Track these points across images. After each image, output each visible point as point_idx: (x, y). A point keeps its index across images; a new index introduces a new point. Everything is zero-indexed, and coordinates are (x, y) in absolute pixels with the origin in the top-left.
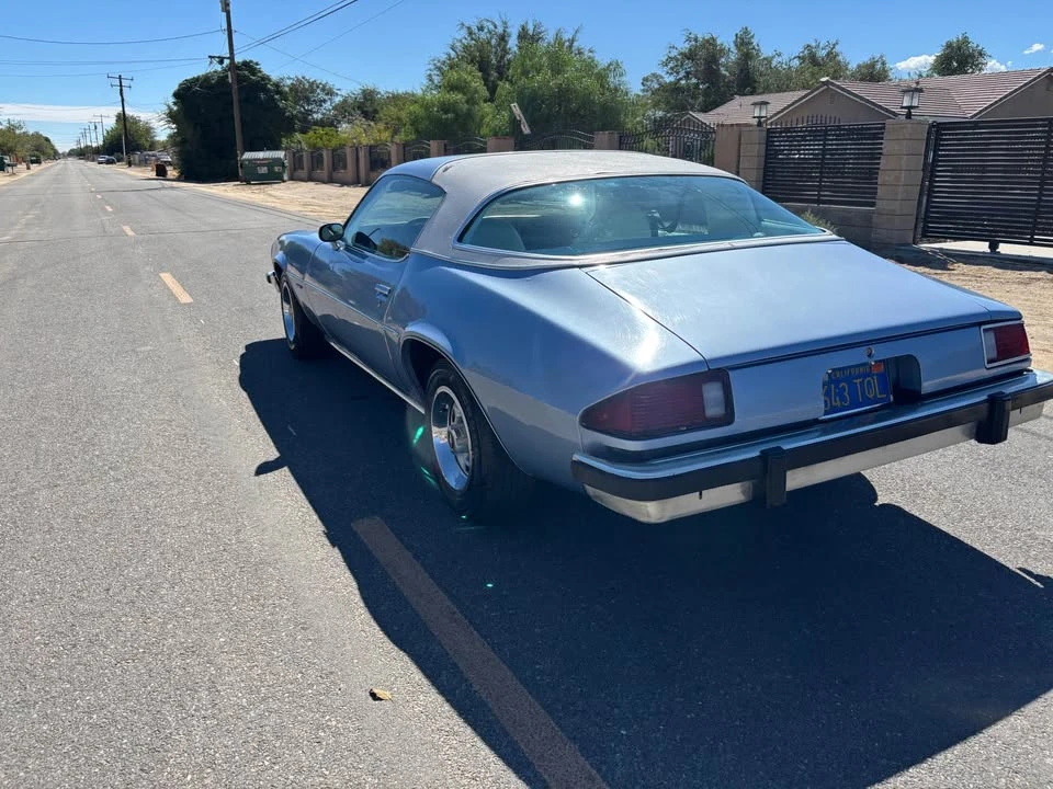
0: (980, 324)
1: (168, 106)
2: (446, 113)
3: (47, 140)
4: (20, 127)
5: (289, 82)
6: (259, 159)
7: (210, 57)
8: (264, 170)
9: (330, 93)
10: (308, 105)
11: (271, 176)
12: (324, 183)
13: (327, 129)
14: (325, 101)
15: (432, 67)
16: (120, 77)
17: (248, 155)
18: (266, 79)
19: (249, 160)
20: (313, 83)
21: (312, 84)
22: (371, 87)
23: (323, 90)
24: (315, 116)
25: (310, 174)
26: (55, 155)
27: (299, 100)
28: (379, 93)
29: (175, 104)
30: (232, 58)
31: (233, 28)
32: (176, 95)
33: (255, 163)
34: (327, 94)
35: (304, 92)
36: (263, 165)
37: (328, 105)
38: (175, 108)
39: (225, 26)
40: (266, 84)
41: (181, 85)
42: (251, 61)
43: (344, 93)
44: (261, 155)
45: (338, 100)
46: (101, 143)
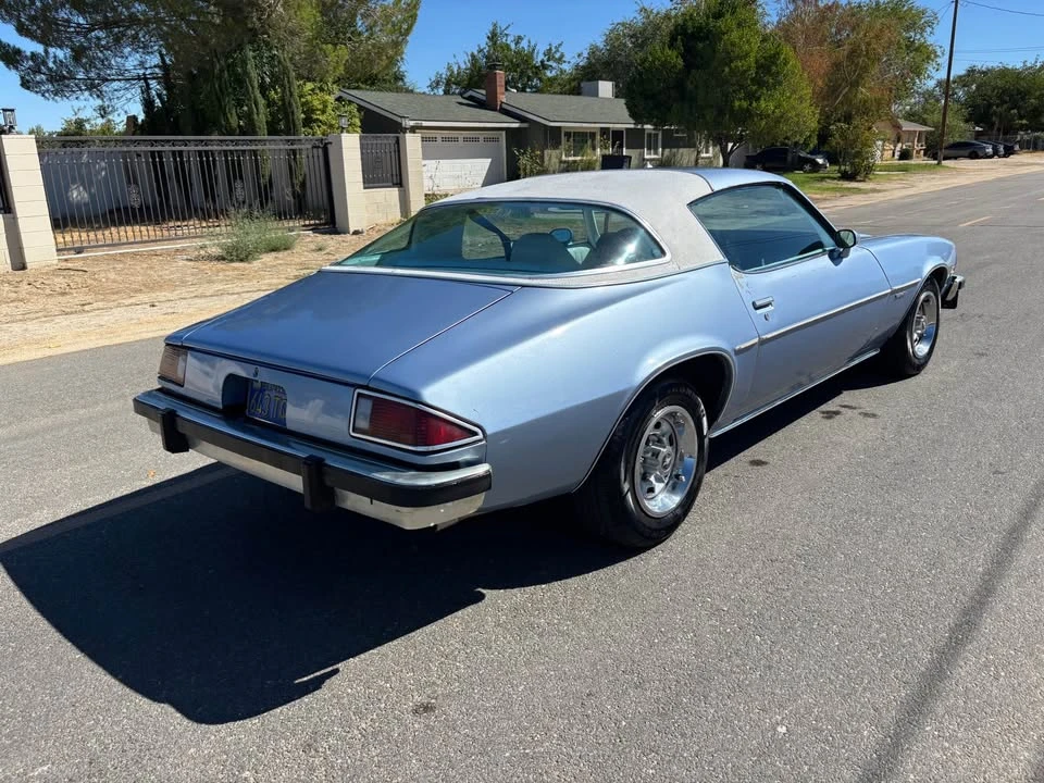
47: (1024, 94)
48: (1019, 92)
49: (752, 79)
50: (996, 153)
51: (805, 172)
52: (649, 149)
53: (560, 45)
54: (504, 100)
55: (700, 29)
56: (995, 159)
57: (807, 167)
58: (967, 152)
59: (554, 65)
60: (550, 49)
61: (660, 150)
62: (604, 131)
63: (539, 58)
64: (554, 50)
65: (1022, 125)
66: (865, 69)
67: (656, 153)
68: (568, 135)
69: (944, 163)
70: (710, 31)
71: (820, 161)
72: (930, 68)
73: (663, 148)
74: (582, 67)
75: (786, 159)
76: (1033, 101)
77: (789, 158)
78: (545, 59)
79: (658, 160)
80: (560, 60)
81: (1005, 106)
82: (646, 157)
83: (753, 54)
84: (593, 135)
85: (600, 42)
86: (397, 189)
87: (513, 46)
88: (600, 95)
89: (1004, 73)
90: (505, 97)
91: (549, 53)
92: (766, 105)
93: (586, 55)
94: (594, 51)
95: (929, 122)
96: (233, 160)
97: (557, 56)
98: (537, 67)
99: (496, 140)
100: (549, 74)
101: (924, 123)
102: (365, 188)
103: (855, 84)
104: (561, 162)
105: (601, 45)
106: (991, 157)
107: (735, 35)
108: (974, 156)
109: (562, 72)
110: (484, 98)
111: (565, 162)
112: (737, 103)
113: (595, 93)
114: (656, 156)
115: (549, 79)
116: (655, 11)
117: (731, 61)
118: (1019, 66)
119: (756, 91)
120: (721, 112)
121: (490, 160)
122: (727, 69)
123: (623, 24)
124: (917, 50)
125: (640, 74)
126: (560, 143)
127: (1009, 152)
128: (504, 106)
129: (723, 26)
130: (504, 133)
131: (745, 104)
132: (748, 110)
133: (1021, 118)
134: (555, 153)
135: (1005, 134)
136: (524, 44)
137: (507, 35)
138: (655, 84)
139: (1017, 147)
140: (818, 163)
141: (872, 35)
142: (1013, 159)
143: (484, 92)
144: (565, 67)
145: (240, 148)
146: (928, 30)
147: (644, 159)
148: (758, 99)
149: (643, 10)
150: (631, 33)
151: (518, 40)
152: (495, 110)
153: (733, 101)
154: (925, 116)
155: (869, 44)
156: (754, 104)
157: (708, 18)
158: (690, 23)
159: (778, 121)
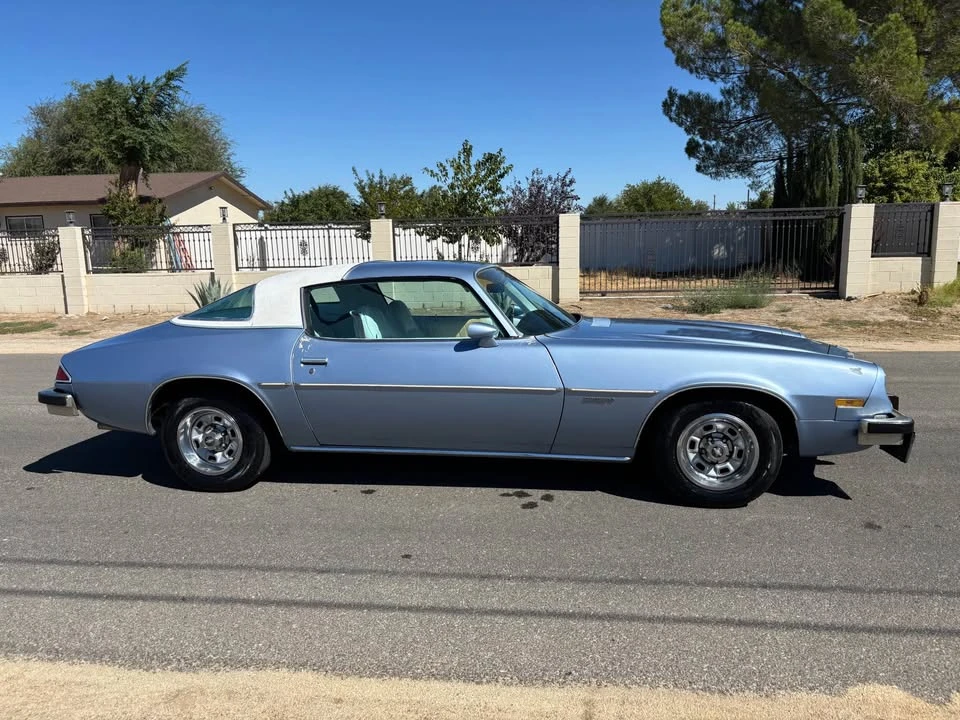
86: (920, 258)
96: (811, 229)
102: (872, 257)
145: (806, 217)
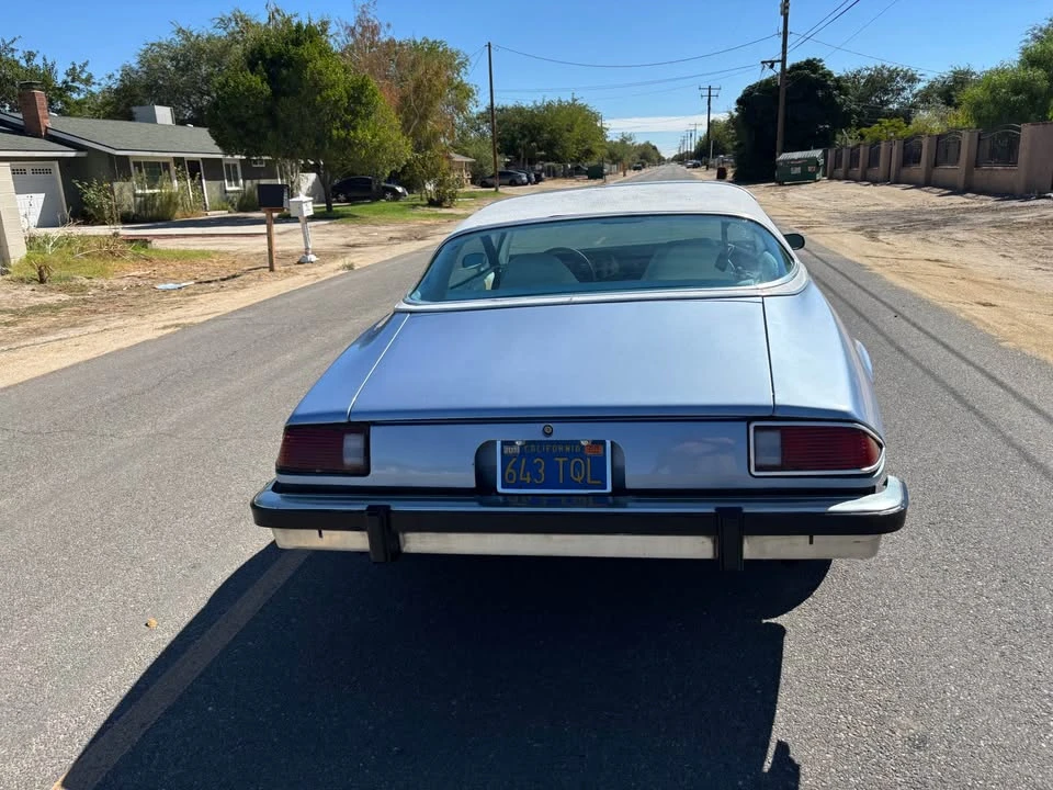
0: (749, 420)
1: (730, 113)
2: (1017, 94)
3: (655, 148)
4: (630, 139)
5: (866, 73)
6: (793, 160)
7: (763, 62)
8: (797, 170)
9: (912, 79)
10: (886, 94)
11: (805, 176)
12: (856, 181)
13: (894, 120)
14: (904, 89)
15: (1029, 37)
16: (710, 88)
17: (784, 156)
18: (830, 74)
19: (784, 161)
20: (894, 71)
21: (891, 72)
22: (963, 67)
23: (903, 78)
24: (891, 106)
25: (846, 172)
26: (661, 161)
27: (876, 91)
28: (974, 73)
29: (736, 110)
30: (783, 61)
31: (789, 30)
32: (739, 102)
33: (790, 164)
34: (908, 81)
35: (881, 82)
36: (798, 166)
37: (907, 93)
38: (736, 114)
39: (781, 30)
40: (826, 81)
41: (745, 91)
42: (814, 59)
43: (931, 77)
44: (797, 155)
45: (920, 86)
46: (693, 150)
47: (539, 129)
48: (535, 128)
49: (346, 110)
50: (529, 180)
51: (388, 200)
52: (230, 180)
53: (86, 64)
54: (49, 125)
55: (281, 55)
56: (529, 186)
57: (389, 196)
58: (507, 181)
59: (81, 86)
60: (74, 69)
61: (241, 181)
62: (178, 161)
63: (60, 78)
64: (78, 70)
65: (542, 156)
66: (430, 103)
67: (237, 185)
68: (137, 164)
69: (500, 189)
70: (291, 58)
71: (400, 189)
72: (470, 105)
73: (244, 180)
74: (116, 90)
75: (370, 188)
76: (546, 135)
77: (374, 188)
78: (69, 79)
79: (238, 192)
80: (88, 81)
81: (527, 140)
82: (228, 189)
83: (341, 86)
84: (166, 166)
85: (134, 63)
87: (23, 63)
88: (158, 122)
89: (519, 111)
90: (50, 121)
91: (72, 73)
92: (363, 134)
93: (118, 77)
94: (127, 72)
95: (471, 154)
97: (84, 76)
98: (60, 89)
99: (49, 171)
100: (75, 96)
101: (466, 155)
103: (424, 117)
104: (135, 195)
105: (136, 66)
106: (526, 184)
107: (320, 64)
108: (513, 183)
109: (92, 94)
110: (22, 123)
111: (141, 196)
112: (335, 132)
113: (152, 119)
114: (237, 188)
115: (77, 103)
116: (195, 34)
117: (321, 90)
118: (531, 104)
119: (352, 121)
120: (319, 141)
121: (43, 195)
122: (319, 98)
123: (160, 45)
124: (457, 88)
125: (223, 99)
126: (130, 175)
127: (539, 179)
128: (50, 132)
129: (305, 54)
130: (56, 164)
131: (343, 133)
132: (345, 140)
133: (540, 150)
134: (127, 186)
135: (530, 163)
136: (38, 61)
137: (13, 50)
138: (243, 110)
139: (543, 175)
140: (397, 191)
141: (431, 72)
142: (542, 185)
143: (20, 116)
144: (95, 89)
146: (463, 70)
147: (226, 192)
148: (354, 129)
149: (180, 31)
150: (171, 55)
151: (30, 56)
152: (37, 135)
153: (330, 131)
154: (466, 148)
155: (430, 80)
156: (352, 134)
157: (287, 44)
158: (267, 49)
159: (377, 149)
